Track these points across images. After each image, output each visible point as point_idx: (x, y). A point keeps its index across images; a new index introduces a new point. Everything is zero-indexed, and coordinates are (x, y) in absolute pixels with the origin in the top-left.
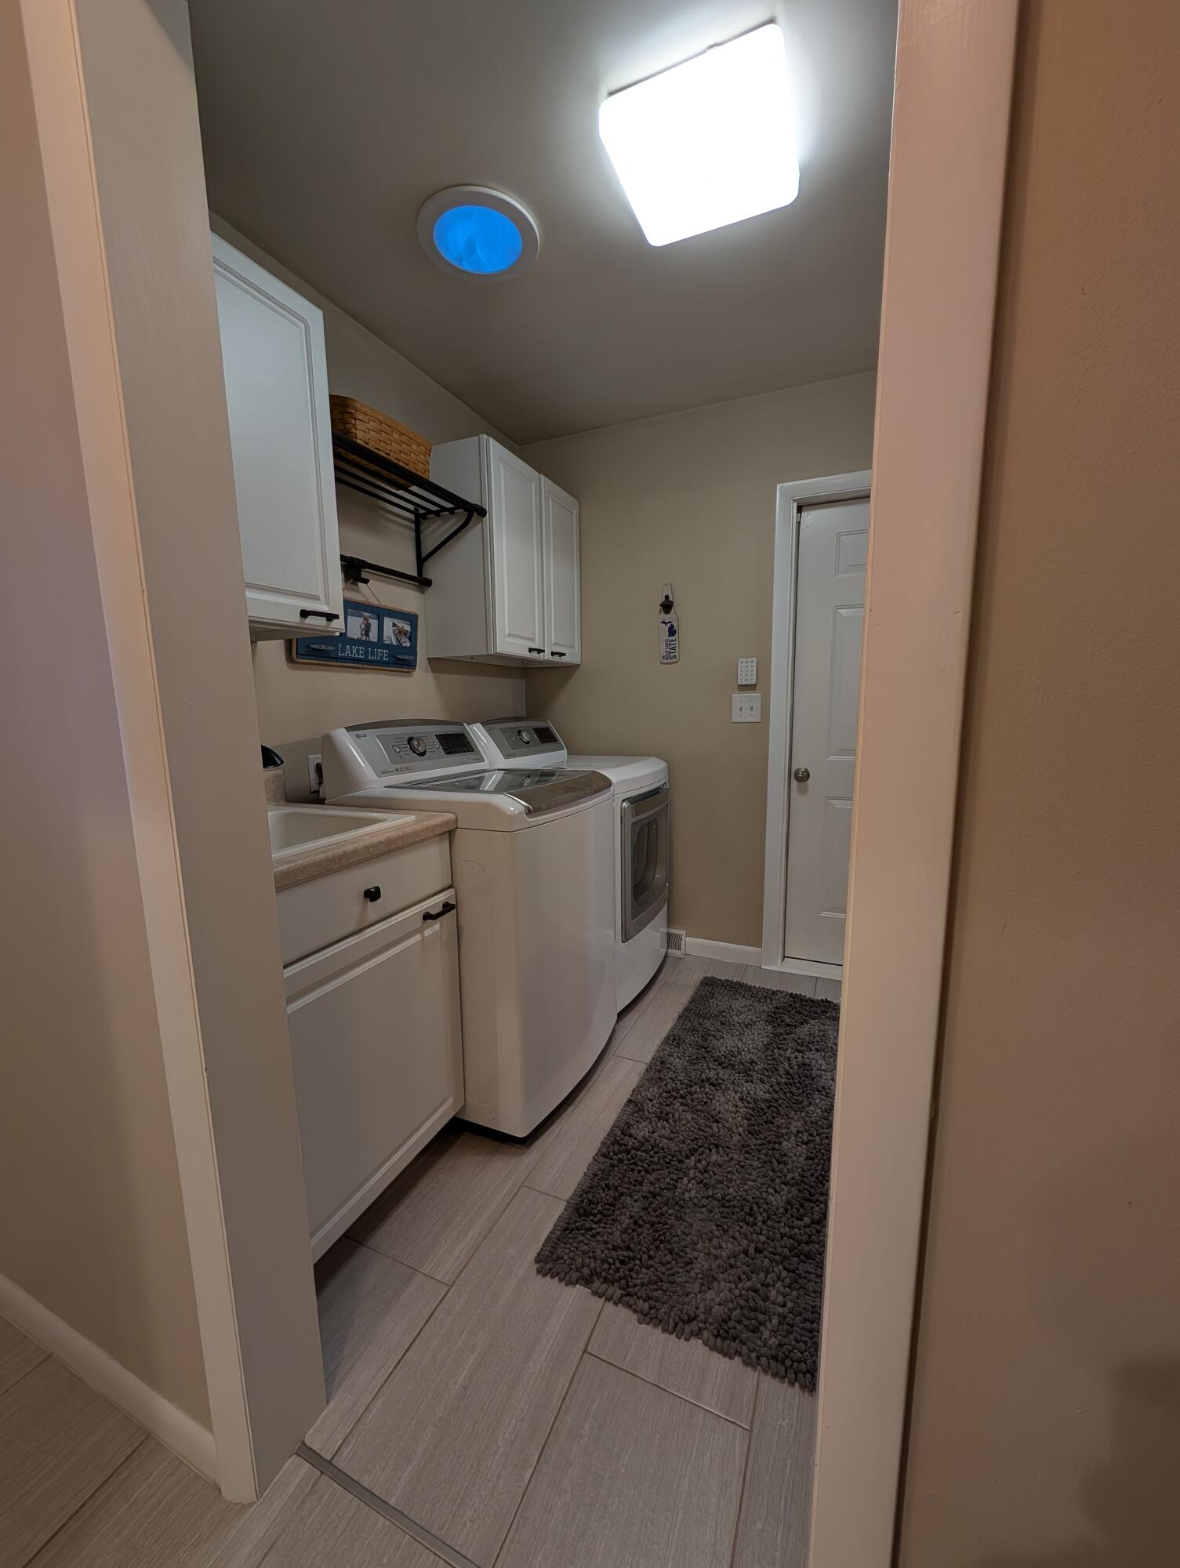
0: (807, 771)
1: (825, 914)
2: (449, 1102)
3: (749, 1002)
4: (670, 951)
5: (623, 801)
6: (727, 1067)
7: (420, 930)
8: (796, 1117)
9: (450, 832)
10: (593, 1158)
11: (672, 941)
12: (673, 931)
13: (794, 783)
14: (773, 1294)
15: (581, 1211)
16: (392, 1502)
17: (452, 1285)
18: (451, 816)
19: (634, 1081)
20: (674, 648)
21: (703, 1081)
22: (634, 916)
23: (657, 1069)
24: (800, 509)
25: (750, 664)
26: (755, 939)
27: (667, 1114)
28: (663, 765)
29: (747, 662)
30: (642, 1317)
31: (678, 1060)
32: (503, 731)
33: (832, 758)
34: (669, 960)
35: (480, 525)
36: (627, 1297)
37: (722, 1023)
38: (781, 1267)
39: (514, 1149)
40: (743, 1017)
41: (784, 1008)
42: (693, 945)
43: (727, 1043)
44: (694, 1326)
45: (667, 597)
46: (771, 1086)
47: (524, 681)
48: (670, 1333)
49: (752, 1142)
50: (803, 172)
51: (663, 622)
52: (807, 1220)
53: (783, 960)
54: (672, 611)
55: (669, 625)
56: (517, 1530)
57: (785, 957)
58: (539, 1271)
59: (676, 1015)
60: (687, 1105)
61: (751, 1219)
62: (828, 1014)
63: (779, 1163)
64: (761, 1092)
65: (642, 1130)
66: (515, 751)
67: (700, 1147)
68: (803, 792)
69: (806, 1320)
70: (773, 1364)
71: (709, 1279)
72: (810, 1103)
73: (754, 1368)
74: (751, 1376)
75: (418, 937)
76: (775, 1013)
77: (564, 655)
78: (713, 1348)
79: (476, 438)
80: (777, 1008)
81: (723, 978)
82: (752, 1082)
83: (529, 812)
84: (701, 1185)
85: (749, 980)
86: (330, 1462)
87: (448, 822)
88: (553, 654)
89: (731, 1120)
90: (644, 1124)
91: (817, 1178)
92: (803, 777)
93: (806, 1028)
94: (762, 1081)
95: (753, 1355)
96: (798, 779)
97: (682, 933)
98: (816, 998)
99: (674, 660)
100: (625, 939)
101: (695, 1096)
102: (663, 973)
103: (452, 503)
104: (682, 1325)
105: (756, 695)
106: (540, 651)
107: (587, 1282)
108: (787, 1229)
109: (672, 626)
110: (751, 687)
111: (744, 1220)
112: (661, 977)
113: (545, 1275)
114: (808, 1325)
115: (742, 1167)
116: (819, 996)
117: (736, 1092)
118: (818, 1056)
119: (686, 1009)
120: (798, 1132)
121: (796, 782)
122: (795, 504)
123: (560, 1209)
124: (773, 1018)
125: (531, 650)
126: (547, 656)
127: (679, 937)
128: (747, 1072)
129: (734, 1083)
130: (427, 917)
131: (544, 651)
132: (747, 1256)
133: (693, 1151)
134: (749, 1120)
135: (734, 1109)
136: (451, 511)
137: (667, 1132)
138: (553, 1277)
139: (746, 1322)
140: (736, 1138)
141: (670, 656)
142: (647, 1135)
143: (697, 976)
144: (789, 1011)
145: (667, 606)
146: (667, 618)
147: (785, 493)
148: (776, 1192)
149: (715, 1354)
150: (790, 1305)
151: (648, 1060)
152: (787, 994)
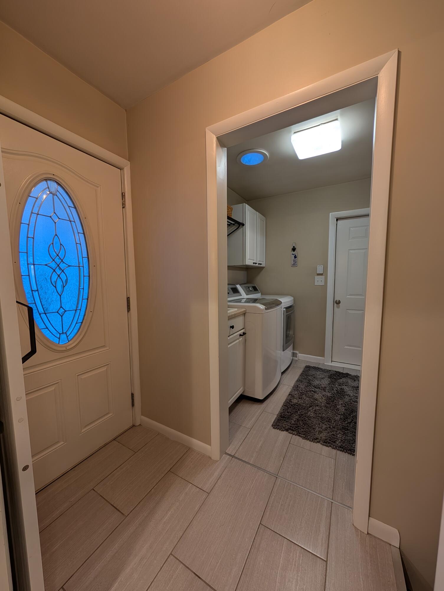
0: (339, 301)
1: (346, 347)
2: (242, 388)
3: (322, 373)
4: (294, 358)
5: (284, 308)
6: (317, 388)
7: (238, 339)
8: (341, 401)
9: (244, 314)
10: (282, 406)
11: (294, 355)
12: (294, 352)
13: (335, 304)
14: (338, 436)
15: (282, 416)
16: (251, 463)
17: (251, 429)
18: (245, 309)
19: (289, 390)
20: (296, 262)
21: (310, 391)
22: (286, 343)
23: (296, 387)
24: (337, 220)
25: (321, 267)
26: (323, 355)
27: (301, 398)
28: (292, 298)
29: (320, 267)
30: (303, 438)
31: (302, 386)
32: (245, 287)
33: (348, 297)
34: (293, 361)
35: (242, 228)
36: (298, 434)
37: (314, 377)
38: (340, 431)
39: (258, 403)
40: (320, 376)
41: (334, 375)
42: (301, 356)
43: (316, 382)
44: (318, 440)
45: (294, 247)
46: (332, 393)
47: (246, 272)
48: (312, 442)
49: (328, 405)
50: (342, 142)
51: (293, 254)
52: (346, 422)
53: (331, 362)
54: (296, 251)
55: (295, 255)
56: (281, 470)
57: (332, 361)
58: (273, 428)
59: (299, 375)
60: (307, 396)
61: (330, 421)
62: (349, 377)
63: (337, 410)
64: (329, 395)
65: (295, 401)
66: (249, 293)
67: (313, 405)
68: (338, 307)
69: (348, 441)
70: (340, 448)
71: (320, 432)
72: (345, 398)
73: (335, 449)
74: (334, 451)
75: (238, 341)
76: (331, 376)
77: (262, 264)
78: (323, 445)
79: (242, 204)
80: (331, 374)
81: (312, 366)
82: (326, 392)
83: (266, 309)
84: (315, 414)
85: (320, 367)
86: (234, 456)
87: (244, 311)
88: (259, 264)
89: (321, 400)
90: (295, 400)
91: (348, 414)
92: (338, 303)
93: (341, 380)
94: (329, 392)
95: (335, 447)
96: (337, 303)
97: (298, 352)
98: (344, 373)
99: (296, 266)
100: (284, 350)
101: (309, 394)
102: (292, 364)
103: (234, 222)
104: (315, 440)
105: (323, 277)
106: (256, 263)
107: (287, 430)
108: (341, 424)
109: (296, 255)
110: (322, 274)
111: (328, 421)
112: (292, 365)
113: (275, 429)
114: (349, 442)
115: (326, 411)
116: (345, 372)
117: (321, 394)
118: (346, 387)
119: (302, 373)
120: (342, 404)
121: (336, 304)
122: (336, 219)
123: (275, 416)
124: (330, 377)
125: (254, 263)
126: (257, 265)
127: (297, 354)
128: (324, 389)
129: (320, 392)
130: (240, 335)
131: (257, 263)
132: (330, 428)
133: (311, 406)
134: (326, 400)
135: (321, 398)
136: (234, 224)
137: (302, 402)
138: (277, 429)
139: (332, 440)
140: (323, 404)
141: (295, 264)
142: (297, 402)
143: (304, 365)
144: (335, 375)
145: (294, 249)
146: (294, 253)
147: (333, 215)
148: (337, 416)
149: (324, 446)
150: (343, 438)
151: (293, 385)
152: (334, 371)
